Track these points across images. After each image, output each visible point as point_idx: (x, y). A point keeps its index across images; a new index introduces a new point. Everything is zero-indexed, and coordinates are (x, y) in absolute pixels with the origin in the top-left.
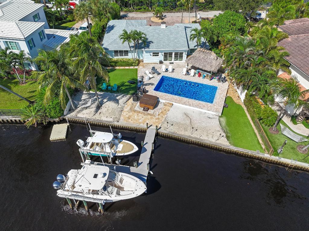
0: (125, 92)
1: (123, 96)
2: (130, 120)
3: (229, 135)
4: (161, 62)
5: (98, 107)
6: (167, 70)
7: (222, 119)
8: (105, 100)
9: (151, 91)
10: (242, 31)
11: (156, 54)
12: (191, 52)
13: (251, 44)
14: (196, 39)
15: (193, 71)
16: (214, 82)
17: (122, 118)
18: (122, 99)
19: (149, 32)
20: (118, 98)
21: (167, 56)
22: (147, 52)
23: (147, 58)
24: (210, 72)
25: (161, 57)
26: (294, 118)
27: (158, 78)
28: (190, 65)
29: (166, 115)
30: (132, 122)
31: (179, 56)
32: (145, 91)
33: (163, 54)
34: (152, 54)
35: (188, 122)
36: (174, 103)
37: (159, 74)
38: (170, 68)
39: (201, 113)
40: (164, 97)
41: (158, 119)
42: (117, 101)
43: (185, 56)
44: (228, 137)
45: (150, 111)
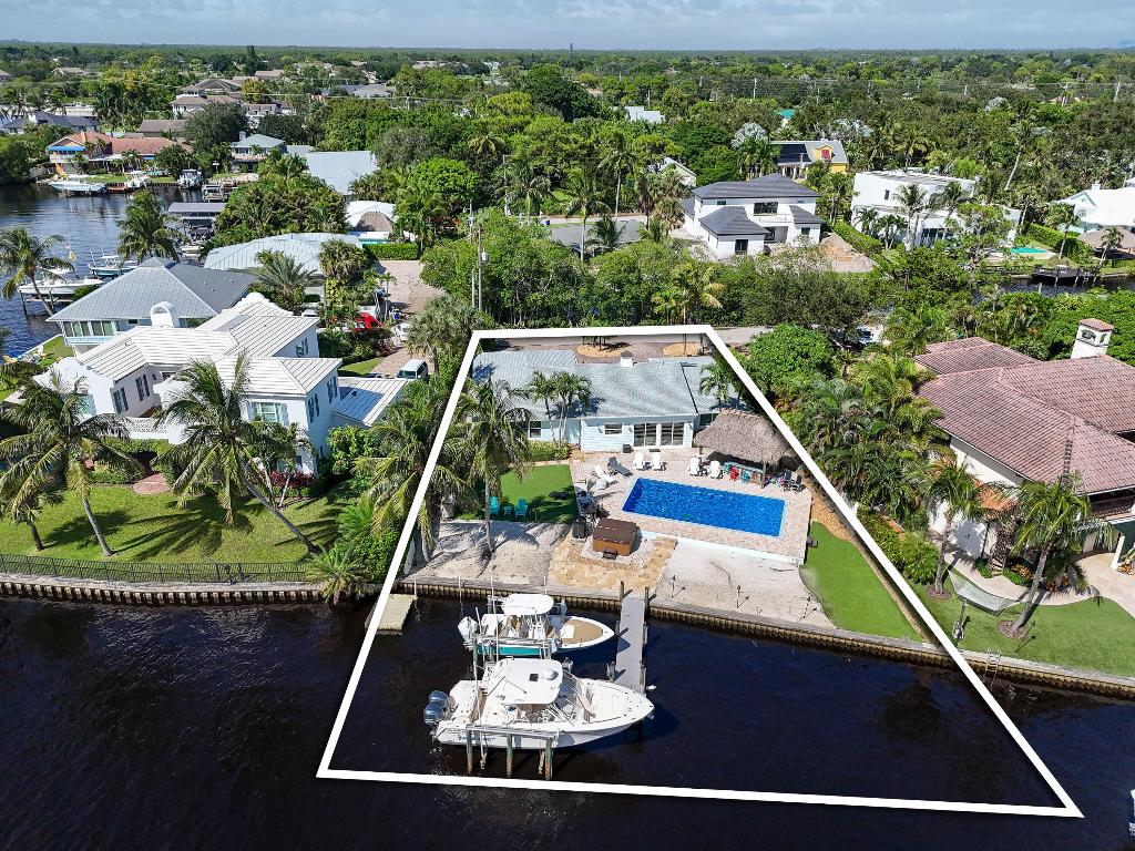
0: (549, 517)
1: (544, 528)
2: (574, 581)
3: (829, 606)
4: (627, 449)
5: (487, 554)
6: (647, 467)
7: (806, 572)
8: (500, 539)
9: (615, 508)
10: (826, 369)
11: (613, 428)
12: (705, 420)
13: (853, 394)
14: (715, 390)
15: (715, 465)
16: (774, 491)
17: (551, 576)
18: (546, 535)
19: (598, 378)
20: (530, 532)
21: (643, 432)
22: (590, 424)
23: (591, 437)
24: (759, 465)
25: (626, 435)
26: (981, 563)
27: (627, 485)
28: (707, 452)
29: (663, 567)
30: (578, 585)
31: (672, 432)
32: (601, 514)
33: (632, 427)
34: (603, 428)
35: (723, 580)
36: (679, 539)
37: (628, 474)
38: (656, 460)
39: (752, 561)
40: (652, 528)
41: (645, 575)
42: (532, 540)
43: (688, 431)
44: (827, 612)
45: (621, 559)
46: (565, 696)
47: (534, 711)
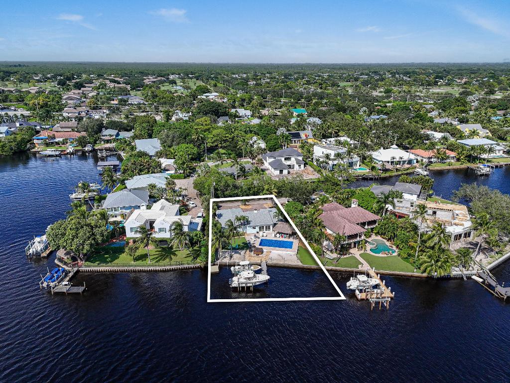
0: (242, 249)
2: (250, 260)
4: (258, 233)
5: (231, 257)
6: (263, 236)
7: (298, 255)
8: (233, 253)
9: (257, 245)
10: (302, 211)
11: (254, 228)
12: (275, 224)
13: (305, 218)
14: (277, 217)
15: (278, 235)
16: (291, 240)
17: (246, 260)
18: (243, 252)
19: (249, 215)
20: (239, 252)
21: (261, 228)
22: (249, 227)
23: (249, 230)
24: (288, 234)
25: (257, 229)
26: (331, 251)
27: (260, 240)
28: (276, 232)
29: (269, 257)
30: (252, 261)
31: (268, 228)
32: (254, 247)
33: (258, 227)
34: (251, 228)
35: (281, 258)
36: (272, 251)
37: (259, 238)
38: (265, 235)
39: (286, 254)
40: (265, 249)
41: (265, 258)
42: (240, 254)
43: (271, 227)
44: (301, 262)
45: (260, 256)
46: (254, 276)
47: (249, 279)
